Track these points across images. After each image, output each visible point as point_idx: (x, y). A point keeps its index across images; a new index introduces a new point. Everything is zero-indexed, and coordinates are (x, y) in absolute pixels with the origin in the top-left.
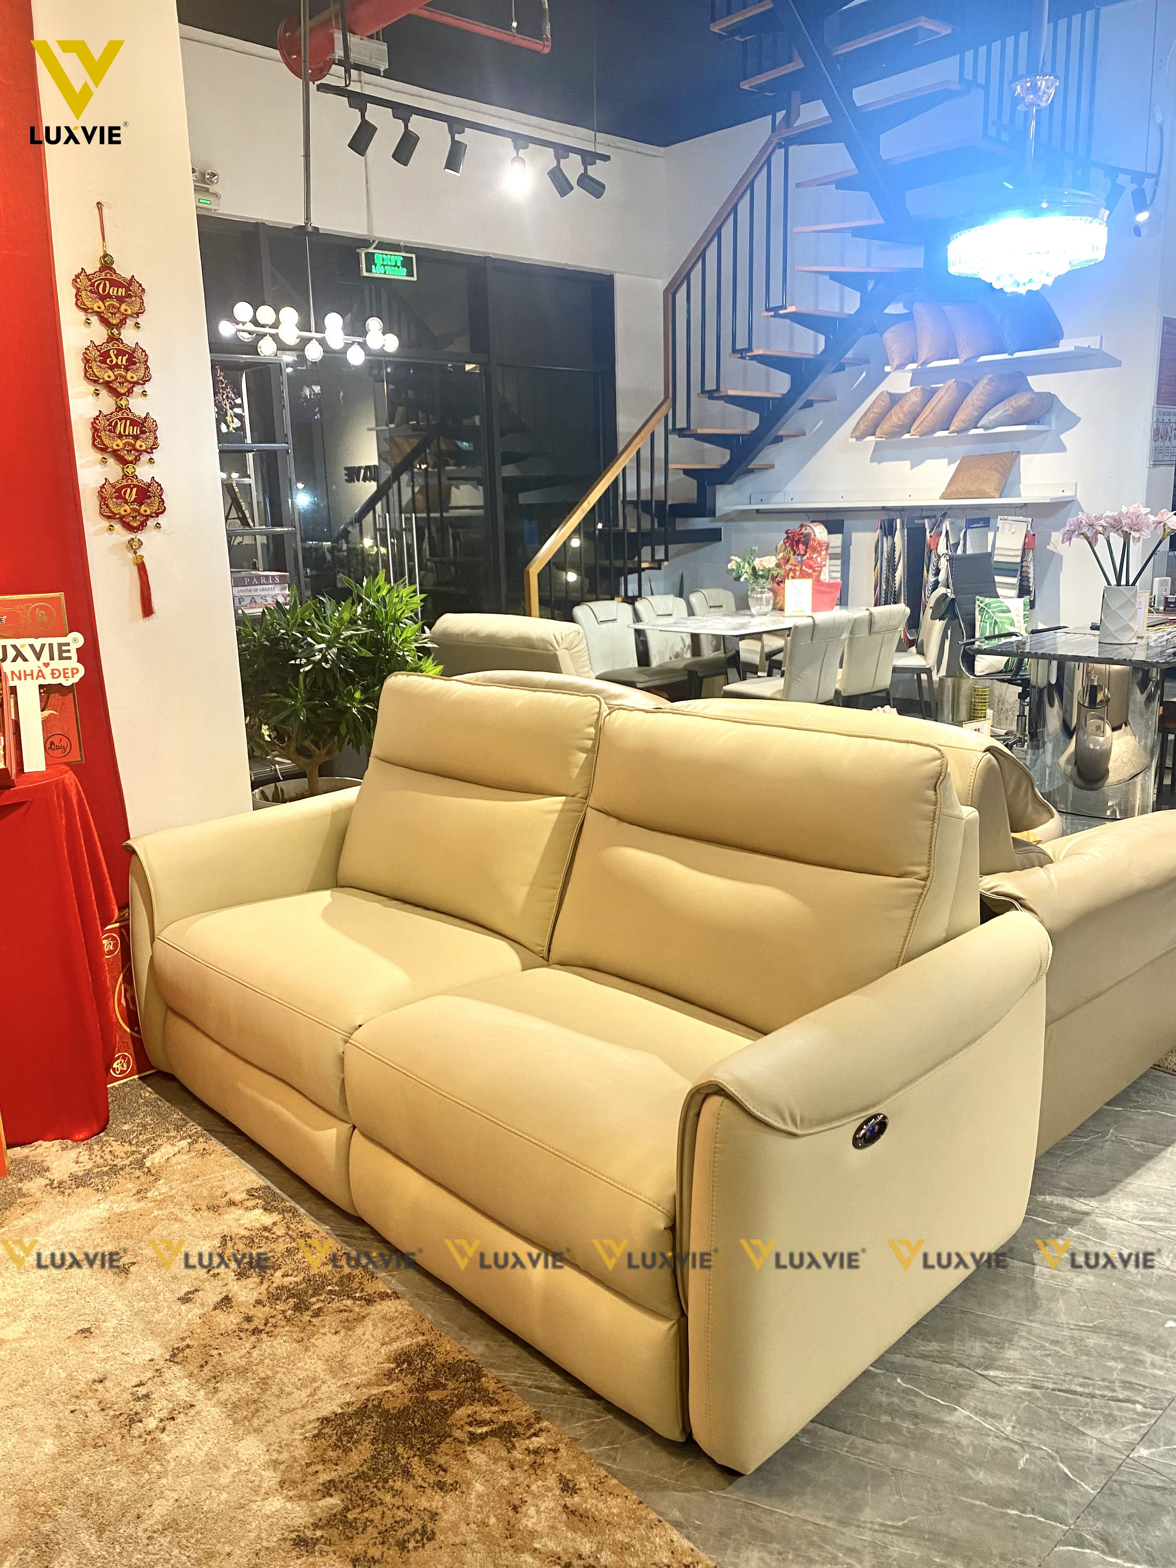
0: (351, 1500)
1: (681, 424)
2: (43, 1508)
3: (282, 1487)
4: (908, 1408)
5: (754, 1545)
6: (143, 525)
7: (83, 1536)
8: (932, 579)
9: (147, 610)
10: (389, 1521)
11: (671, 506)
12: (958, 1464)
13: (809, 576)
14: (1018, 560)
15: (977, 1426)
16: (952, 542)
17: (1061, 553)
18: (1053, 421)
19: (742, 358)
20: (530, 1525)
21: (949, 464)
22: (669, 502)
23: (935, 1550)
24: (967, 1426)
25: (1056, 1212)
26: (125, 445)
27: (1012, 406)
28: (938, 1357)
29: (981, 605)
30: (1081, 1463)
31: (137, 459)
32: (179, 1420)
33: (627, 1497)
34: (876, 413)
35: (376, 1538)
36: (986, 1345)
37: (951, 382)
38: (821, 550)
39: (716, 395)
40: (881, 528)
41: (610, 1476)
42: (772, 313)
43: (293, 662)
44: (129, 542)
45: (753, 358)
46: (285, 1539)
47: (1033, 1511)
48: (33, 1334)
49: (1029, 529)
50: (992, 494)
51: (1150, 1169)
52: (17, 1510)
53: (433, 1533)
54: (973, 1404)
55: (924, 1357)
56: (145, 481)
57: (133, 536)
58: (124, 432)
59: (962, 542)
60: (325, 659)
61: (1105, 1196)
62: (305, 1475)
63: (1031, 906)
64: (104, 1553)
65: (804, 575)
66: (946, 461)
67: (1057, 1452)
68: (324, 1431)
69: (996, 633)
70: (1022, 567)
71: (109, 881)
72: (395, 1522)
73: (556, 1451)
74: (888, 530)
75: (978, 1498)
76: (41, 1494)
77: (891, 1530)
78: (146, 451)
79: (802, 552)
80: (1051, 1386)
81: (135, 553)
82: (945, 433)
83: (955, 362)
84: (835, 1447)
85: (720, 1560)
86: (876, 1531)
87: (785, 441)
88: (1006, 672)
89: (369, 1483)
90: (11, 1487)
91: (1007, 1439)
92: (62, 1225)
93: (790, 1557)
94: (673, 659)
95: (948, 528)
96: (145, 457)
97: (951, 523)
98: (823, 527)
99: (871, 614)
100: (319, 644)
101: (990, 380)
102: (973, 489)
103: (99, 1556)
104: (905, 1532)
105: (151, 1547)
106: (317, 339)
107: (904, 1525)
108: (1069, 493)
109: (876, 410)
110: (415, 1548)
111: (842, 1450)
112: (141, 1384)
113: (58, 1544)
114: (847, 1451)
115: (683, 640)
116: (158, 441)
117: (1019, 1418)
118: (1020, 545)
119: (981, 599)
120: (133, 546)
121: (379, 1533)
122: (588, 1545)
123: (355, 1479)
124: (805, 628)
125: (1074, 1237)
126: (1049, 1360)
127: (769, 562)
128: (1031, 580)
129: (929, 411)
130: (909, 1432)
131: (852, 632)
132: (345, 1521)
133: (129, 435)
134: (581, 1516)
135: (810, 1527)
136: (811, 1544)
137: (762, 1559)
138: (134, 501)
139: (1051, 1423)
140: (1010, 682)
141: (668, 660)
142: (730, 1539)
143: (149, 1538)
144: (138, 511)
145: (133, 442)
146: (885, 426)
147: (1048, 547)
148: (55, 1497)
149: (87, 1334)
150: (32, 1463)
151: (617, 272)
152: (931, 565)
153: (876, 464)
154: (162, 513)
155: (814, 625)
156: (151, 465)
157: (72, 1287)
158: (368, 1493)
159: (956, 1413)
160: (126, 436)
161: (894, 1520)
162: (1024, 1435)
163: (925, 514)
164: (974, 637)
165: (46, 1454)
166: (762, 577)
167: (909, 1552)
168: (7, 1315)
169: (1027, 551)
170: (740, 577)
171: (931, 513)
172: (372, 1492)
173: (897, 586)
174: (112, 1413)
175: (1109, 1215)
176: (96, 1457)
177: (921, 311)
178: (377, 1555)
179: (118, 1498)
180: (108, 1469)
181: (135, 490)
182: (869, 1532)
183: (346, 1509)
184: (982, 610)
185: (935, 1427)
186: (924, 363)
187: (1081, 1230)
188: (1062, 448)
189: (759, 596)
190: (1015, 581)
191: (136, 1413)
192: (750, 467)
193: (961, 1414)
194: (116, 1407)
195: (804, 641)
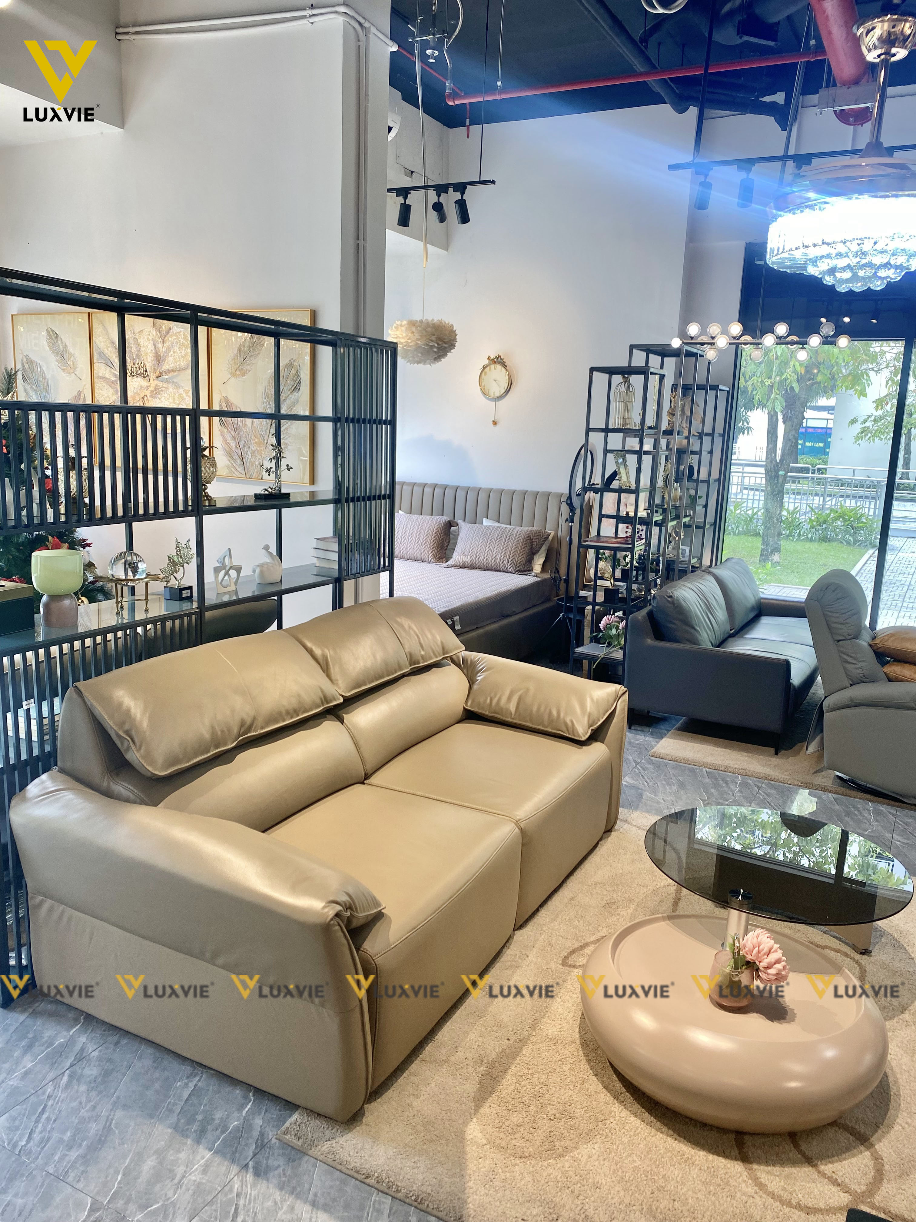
30: (162, 1215)
47: (119, 1188)
77: (108, 1124)
80: (242, 1202)
126: (270, 1203)
139: (200, 1200)
182: (107, 1114)
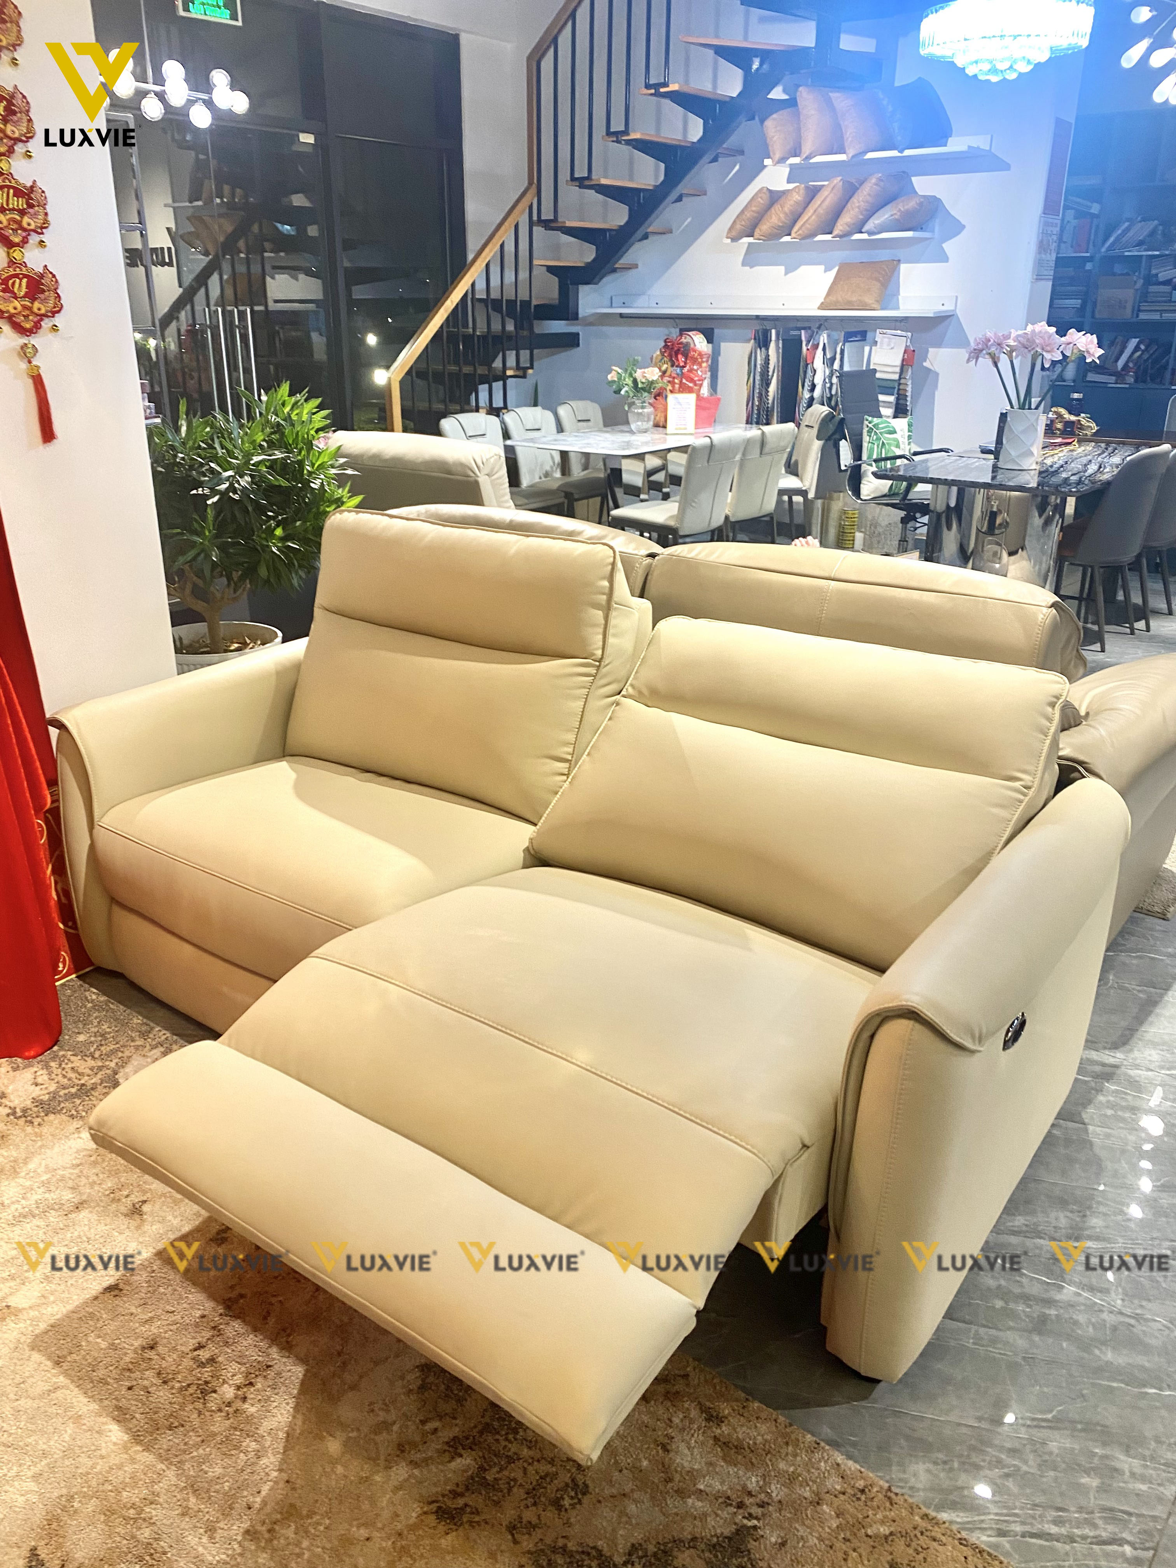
0: (484, 1457)
1: (547, 215)
2: (132, 1511)
3: (403, 1451)
4: (1017, 1290)
5: (916, 1456)
6: (37, 326)
7: (192, 1540)
8: (807, 395)
9: (48, 434)
10: (534, 1478)
11: (536, 306)
12: (1085, 1345)
13: (690, 390)
14: (896, 377)
15: (1088, 1302)
16: (828, 356)
17: (937, 370)
18: (937, 229)
19: (618, 142)
20: (686, 1464)
21: (825, 271)
22: (534, 302)
23: (1091, 1440)
24: (1079, 1304)
25: (1088, 1067)
26: (9, 220)
27: (900, 210)
28: (1027, 1231)
29: (870, 425)
31: (25, 241)
32: (259, 1386)
33: (775, 1420)
34: (753, 211)
35: (526, 1499)
36: (1069, 1214)
37: (837, 180)
38: (703, 362)
39: (587, 183)
40: (755, 339)
41: (750, 1398)
42: (653, 91)
43: (194, 492)
44: (22, 348)
45: (629, 142)
46: (425, 1513)
48: (52, 1298)
49: (908, 344)
50: (873, 306)
51: (1157, 1015)
52: (102, 1518)
53: (586, 1486)
54: (1077, 1280)
55: (1014, 1233)
56: (36, 270)
57: (24, 340)
58: (8, 205)
59: (838, 356)
60: (232, 489)
61: (1128, 1047)
62: (424, 1434)
63: (1097, 770)
64: (224, 1557)
65: (684, 389)
66: (822, 267)
67: (1171, 1322)
68: (428, 1380)
69: (883, 456)
70: (900, 384)
71: (38, 764)
72: (541, 1478)
73: (686, 1376)
74: (763, 342)
75: (1115, 1380)
76: (125, 1494)
78: (35, 231)
79: (682, 364)
81: (30, 362)
82: (828, 237)
83: (842, 157)
84: (961, 1340)
85: (888, 1478)
86: (1029, 1426)
87: (651, 238)
88: (889, 496)
89: (497, 1437)
90: (85, 1489)
91: (1121, 1313)
92: (44, 1163)
93: (956, 1465)
94: (543, 479)
95: (826, 341)
96: (34, 239)
97: (829, 336)
98: (702, 336)
99: (763, 433)
100: (225, 471)
101: (880, 180)
102: (854, 299)
103: (218, 1562)
104: (1056, 1424)
105: (275, 1542)
106: (156, 94)
107: (1054, 1417)
108: (949, 307)
109: (754, 209)
110: (573, 1506)
111: (968, 1342)
112: (200, 1347)
113: (165, 1553)
114: (974, 1343)
115: (552, 457)
116: (50, 218)
117: (1124, 1289)
118: (898, 362)
119: (870, 419)
120: (27, 354)
121: (527, 1493)
122: (754, 1479)
123: (481, 1433)
124: (703, 448)
125: (1113, 1092)
127: (652, 374)
128: (909, 399)
129: (812, 211)
130: (1028, 1316)
131: (744, 454)
132: (485, 1484)
133: (14, 209)
134: (736, 1447)
135: (964, 1430)
136: (973, 1448)
137: (928, 1471)
138: (24, 297)
140: (894, 506)
141: (537, 480)
142: (890, 1453)
143: (269, 1531)
144: (30, 309)
145: (18, 218)
146: (765, 227)
147: (925, 364)
148: (142, 1496)
149: (116, 1292)
150: (102, 1457)
151: (465, 31)
152: (807, 380)
153: (748, 268)
154: (58, 312)
155: (712, 446)
156: (41, 249)
157: (79, 1237)
158: (501, 1449)
159: (1065, 1291)
160: (9, 210)
161: (1042, 1412)
162: (1136, 1309)
163: (799, 325)
164: (860, 459)
165: (115, 1444)
166: (643, 389)
167: (1068, 1445)
168: (12, 1277)
169: (905, 367)
170: (621, 390)
171: (806, 324)
172: (505, 1447)
173: (770, 402)
174: (177, 1385)
175: (1137, 1067)
176: (177, 1441)
177: (807, 98)
178: (534, 1520)
179: (218, 1487)
180: (195, 1454)
181: (25, 281)
183: (482, 1469)
184: (870, 431)
185: (1050, 1308)
186: (808, 158)
187: (1114, 1084)
188: (944, 258)
189: (640, 411)
190: (891, 399)
191: (206, 1383)
192: (617, 266)
193: (1069, 1290)
194: (180, 1377)
195: (701, 464)
